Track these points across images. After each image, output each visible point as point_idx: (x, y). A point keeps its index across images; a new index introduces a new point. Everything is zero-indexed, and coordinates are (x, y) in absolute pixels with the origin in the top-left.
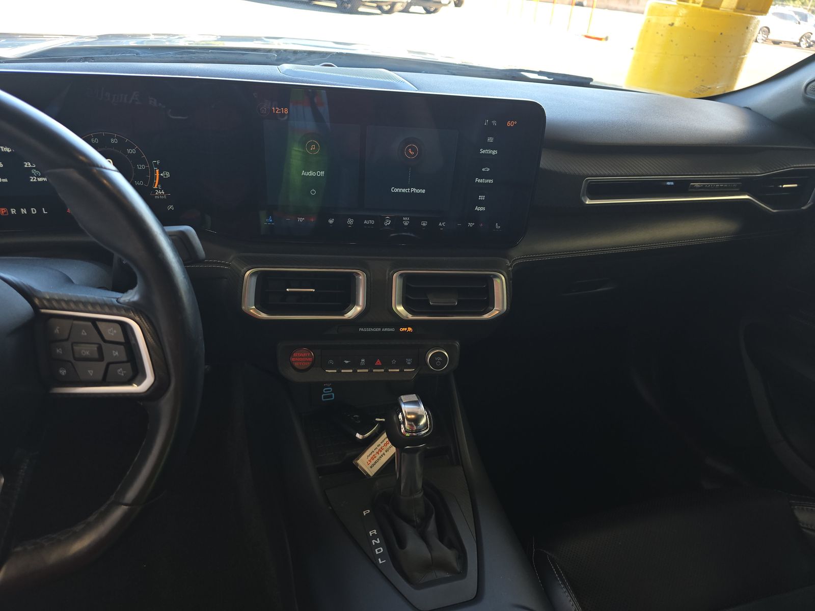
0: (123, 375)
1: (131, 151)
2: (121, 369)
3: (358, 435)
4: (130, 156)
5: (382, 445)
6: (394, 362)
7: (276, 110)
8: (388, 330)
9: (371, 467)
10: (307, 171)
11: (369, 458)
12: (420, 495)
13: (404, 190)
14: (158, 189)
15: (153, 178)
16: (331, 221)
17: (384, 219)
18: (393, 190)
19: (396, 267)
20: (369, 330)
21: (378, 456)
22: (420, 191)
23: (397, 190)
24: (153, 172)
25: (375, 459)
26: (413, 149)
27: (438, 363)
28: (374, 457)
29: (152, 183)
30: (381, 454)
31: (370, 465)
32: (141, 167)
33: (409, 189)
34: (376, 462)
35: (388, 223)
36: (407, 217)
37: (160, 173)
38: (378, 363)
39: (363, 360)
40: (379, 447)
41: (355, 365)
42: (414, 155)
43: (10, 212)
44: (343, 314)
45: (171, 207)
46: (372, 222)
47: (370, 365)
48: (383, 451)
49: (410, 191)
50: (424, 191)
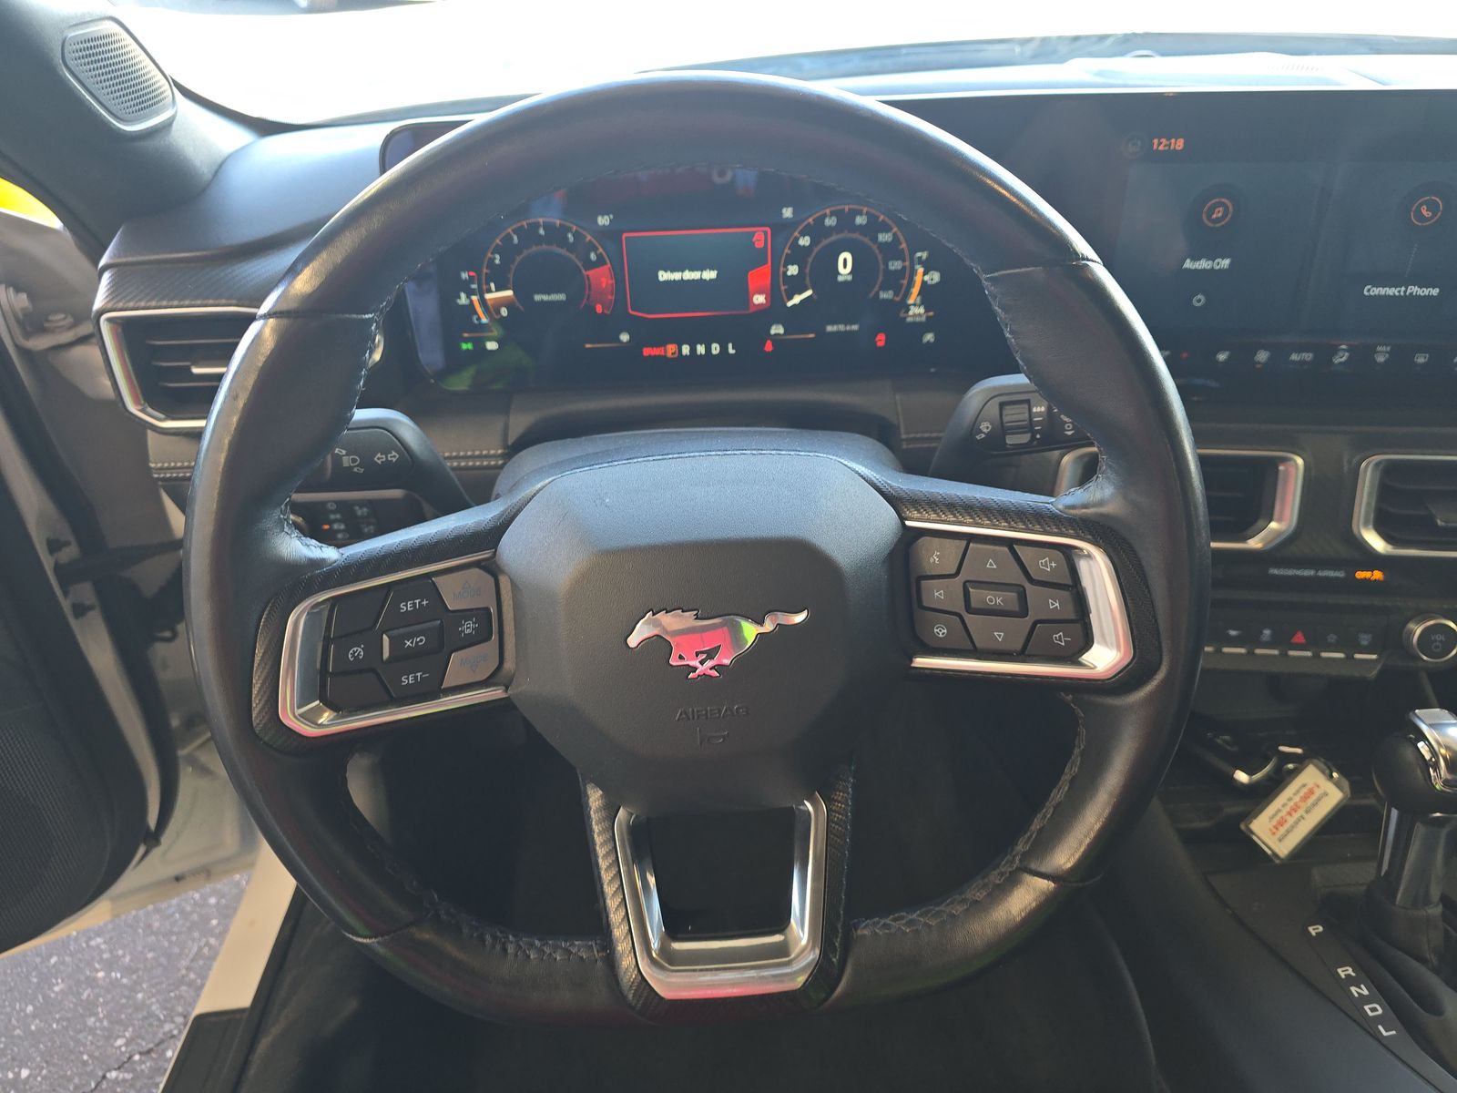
0: (1063, 644)
1: (884, 237)
2: (1061, 633)
3: (1242, 777)
4: (882, 246)
5: (1297, 799)
6: (1332, 638)
7: (1160, 144)
8: (1331, 574)
9: (1280, 840)
10: (1195, 258)
11: (1274, 822)
12: (1436, 911)
13: (1391, 291)
14: (915, 305)
15: (911, 283)
16: (1222, 357)
17: (1334, 350)
18: (1369, 290)
19: (1367, 446)
20: (1290, 572)
21: (1291, 820)
22: (1425, 292)
23: (1376, 291)
24: (913, 272)
25: (1287, 826)
26: (1432, 206)
27: (1437, 647)
28: (1282, 822)
29: (907, 294)
30: (1296, 816)
31: (1278, 836)
32: (895, 265)
33: (1403, 289)
34: (1288, 832)
35: (1341, 358)
36: (1386, 345)
37: (925, 273)
38: (1299, 638)
39: (1267, 632)
40: (1291, 804)
41: (1251, 639)
42: (1432, 218)
43: (680, 350)
44: (1244, 539)
45: (929, 337)
46: (1308, 356)
47: (1282, 641)
48: (1301, 812)
49: (1405, 292)
50: (1435, 292)
